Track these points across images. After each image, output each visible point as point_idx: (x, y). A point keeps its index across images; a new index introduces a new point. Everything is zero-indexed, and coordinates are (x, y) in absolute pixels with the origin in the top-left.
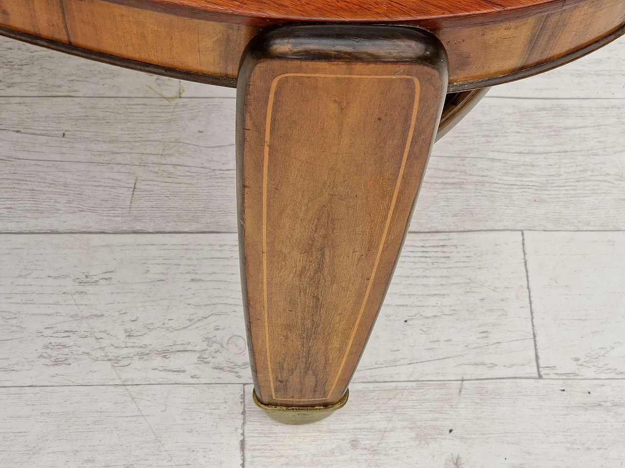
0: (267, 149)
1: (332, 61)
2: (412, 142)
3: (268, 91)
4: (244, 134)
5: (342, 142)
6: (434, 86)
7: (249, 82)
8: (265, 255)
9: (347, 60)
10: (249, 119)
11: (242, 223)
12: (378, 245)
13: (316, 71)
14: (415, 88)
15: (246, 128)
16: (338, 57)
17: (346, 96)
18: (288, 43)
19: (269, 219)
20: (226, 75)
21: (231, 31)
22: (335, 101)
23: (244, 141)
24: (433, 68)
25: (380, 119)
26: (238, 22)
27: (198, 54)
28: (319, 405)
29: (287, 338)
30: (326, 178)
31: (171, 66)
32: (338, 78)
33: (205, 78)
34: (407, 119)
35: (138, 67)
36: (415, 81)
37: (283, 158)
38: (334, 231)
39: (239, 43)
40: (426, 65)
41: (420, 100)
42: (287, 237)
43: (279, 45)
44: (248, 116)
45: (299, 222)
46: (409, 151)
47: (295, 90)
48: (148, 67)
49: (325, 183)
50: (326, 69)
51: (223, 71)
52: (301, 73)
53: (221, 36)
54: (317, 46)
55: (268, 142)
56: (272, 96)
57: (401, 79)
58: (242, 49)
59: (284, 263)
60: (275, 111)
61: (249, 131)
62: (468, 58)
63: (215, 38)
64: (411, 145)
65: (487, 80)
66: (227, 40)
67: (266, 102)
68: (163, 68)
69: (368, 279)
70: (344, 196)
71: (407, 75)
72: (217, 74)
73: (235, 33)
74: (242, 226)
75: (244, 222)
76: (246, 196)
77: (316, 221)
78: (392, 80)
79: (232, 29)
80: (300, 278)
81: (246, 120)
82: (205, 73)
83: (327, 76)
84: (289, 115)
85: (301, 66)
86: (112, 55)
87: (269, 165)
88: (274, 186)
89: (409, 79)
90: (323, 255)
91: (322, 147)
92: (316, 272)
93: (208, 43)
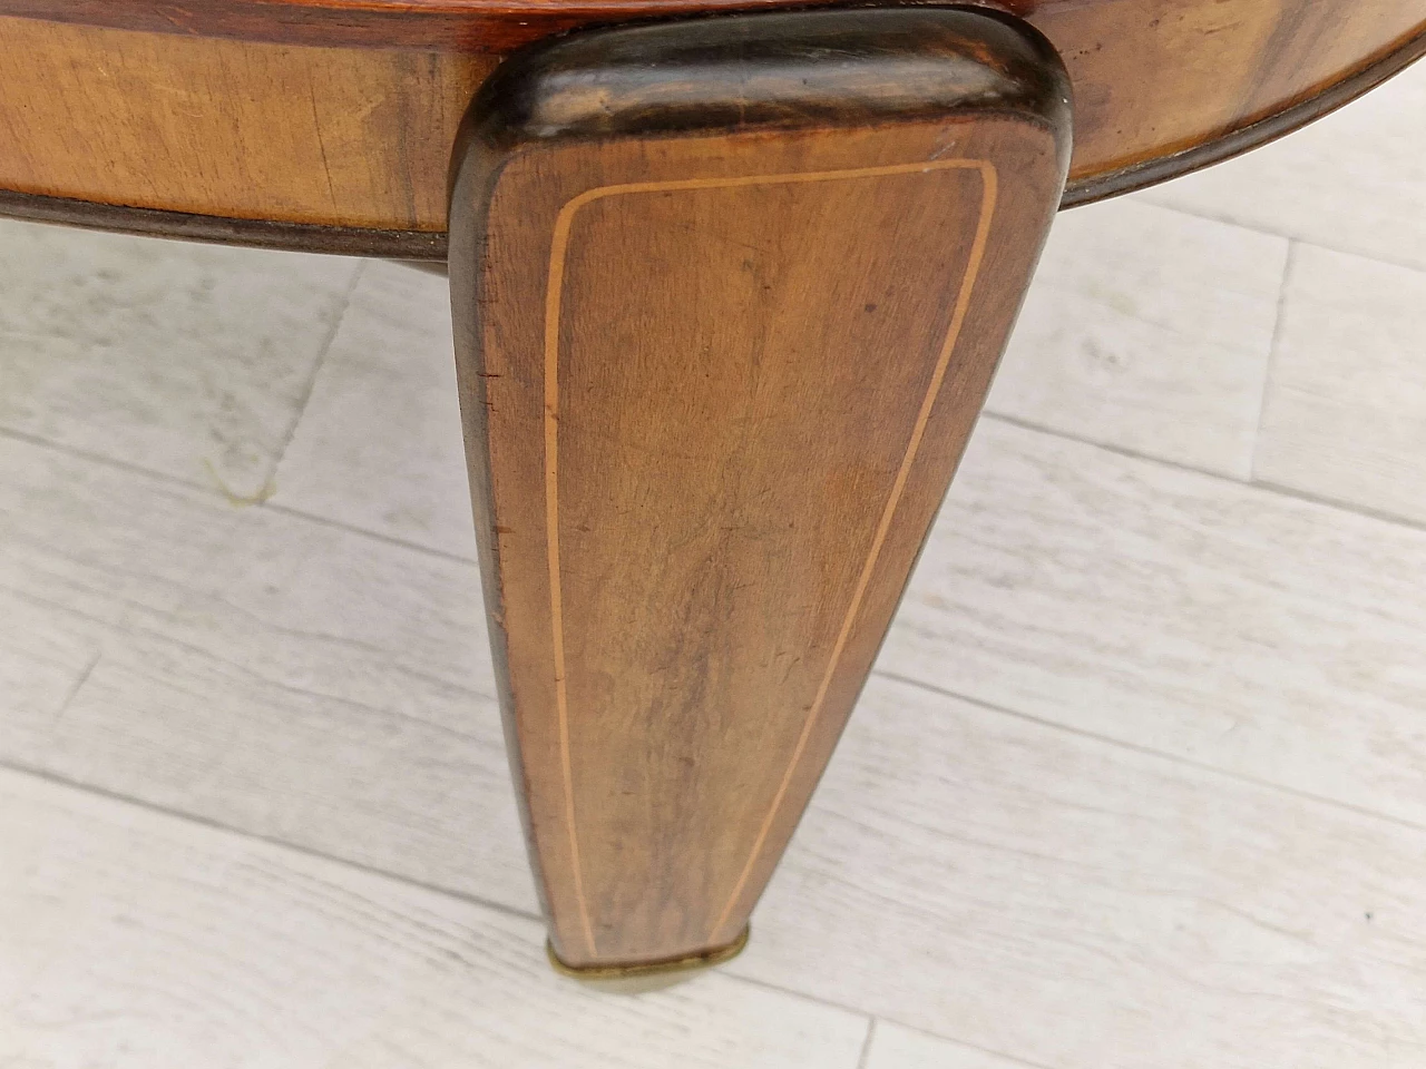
0: (551, 425)
1: (740, 130)
2: (949, 366)
3: (546, 253)
4: (483, 388)
5: (760, 385)
6: (1037, 188)
7: (485, 227)
8: (561, 687)
9: (787, 122)
10: (494, 346)
11: (499, 619)
12: (836, 634)
13: (691, 167)
14: (981, 198)
15: (489, 372)
16: (758, 116)
17: (779, 247)
18: (596, 83)
19: (566, 602)
20: (414, 226)
21: (410, 80)
22: (746, 264)
23: (486, 409)
24: (1044, 127)
25: (870, 308)
26: (429, 38)
27: (322, 166)
28: (692, 955)
29: (618, 847)
30: (714, 489)
31: (250, 215)
32: (757, 187)
33: (352, 239)
34: (946, 300)
35: (156, 226)
36: (985, 176)
37: (599, 445)
38: (733, 614)
39: (439, 116)
40: (1024, 118)
41: (990, 237)
42: (614, 638)
43: (567, 94)
44: (489, 335)
45: (645, 603)
46: (939, 392)
47: (628, 241)
48: (184, 223)
49: (713, 500)
50: (721, 159)
51: (403, 215)
52: (642, 181)
53: (382, 98)
54: (689, 86)
55: (555, 407)
56: (556, 265)
57: (946, 172)
58: (451, 132)
59: (608, 698)
60: (568, 314)
61: (495, 381)
62: (1103, 102)
63: (366, 111)
64: (945, 375)
65: (1142, 169)
66: (402, 111)
67: (542, 286)
68: (228, 221)
69: (808, 708)
70: (759, 529)
71: (966, 156)
72: (384, 223)
73: (423, 85)
74: (500, 625)
75: (503, 616)
76: (504, 553)
77: (688, 596)
78: (918, 179)
79: (414, 72)
80: (650, 725)
81: (486, 349)
82: (349, 224)
83: (723, 182)
84: (609, 320)
85: (643, 156)
86: (74, 199)
87: (559, 468)
88: (577, 523)
89: (968, 170)
90: (704, 670)
91: (704, 406)
92: (687, 707)
93: (347, 126)
